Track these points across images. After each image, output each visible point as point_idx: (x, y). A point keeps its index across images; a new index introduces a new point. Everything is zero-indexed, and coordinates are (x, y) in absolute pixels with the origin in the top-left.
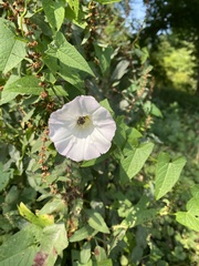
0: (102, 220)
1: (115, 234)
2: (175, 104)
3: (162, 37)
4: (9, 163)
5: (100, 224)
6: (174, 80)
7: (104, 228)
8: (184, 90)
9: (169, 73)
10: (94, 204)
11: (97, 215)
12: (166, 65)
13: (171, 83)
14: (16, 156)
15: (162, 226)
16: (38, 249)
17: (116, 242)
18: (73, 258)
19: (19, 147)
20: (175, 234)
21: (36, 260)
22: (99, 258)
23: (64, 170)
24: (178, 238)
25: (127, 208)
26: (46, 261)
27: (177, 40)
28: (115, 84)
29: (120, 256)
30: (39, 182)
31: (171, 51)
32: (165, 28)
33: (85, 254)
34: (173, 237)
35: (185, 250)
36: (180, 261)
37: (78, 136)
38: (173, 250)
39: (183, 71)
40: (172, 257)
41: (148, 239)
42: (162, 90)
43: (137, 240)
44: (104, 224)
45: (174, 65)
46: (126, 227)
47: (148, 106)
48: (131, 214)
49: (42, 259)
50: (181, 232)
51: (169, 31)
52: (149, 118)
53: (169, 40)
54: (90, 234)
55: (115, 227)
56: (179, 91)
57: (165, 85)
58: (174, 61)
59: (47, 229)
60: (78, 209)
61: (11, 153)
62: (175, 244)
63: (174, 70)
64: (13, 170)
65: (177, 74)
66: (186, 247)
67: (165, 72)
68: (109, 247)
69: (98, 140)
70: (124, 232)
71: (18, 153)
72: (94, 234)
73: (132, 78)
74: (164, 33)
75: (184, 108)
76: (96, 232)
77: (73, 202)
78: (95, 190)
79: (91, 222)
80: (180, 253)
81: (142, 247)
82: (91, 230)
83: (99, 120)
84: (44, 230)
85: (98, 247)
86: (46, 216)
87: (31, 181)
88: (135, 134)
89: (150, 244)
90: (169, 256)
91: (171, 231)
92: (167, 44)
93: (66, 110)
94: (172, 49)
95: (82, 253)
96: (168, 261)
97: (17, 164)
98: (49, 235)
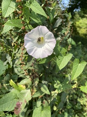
0: (47, 88)
1: (52, 95)
2: (80, 43)
3: (76, 12)
4: (6, 62)
5: (46, 90)
6: (80, 32)
7: (47, 92)
8: (84, 37)
9: (78, 29)
10: (43, 82)
11: (45, 86)
12: (77, 25)
13: (78, 33)
14: (9, 59)
15: (72, 94)
16: (18, 100)
17: (53, 98)
18: (33, 105)
19: (11, 55)
20: (77, 98)
21: (17, 105)
22: (45, 105)
23: (31, 65)
24: (79, 100)
25: (58, 84)
26: (22, 105)
27: (82, 14)
28: (55, 30)
29: (53, 106)
30: (19, 71)
31: (79, 19)
32: (78, 8)
33: (39, 103)
34: (76, 99)
35: (81, 105)
36: (79, 110)
37: (38, 47)
38: (76, 105)
39: (84, 28)
40: (76, 108)
41: (67, 98)
42: (75, 36)
43: (61, 99)
44: (48, 90)
45: (80, 25)
46: (57, 92)
47: (70, 40)
48: (60, 87)
49: (20, 105)
50: (80, 98)
51: (79, 10)
52: (70, 46)
53: (79, 14)
54: (41, 94)
55: (52, 92)
56: (82, 37)
57: (76, 34)
58: (81, 23)
59: (22, 91)
60: (36, 82)
61: (7, 57)
62: (77, 102)
63: (80, 28)
64: (7, 65)
65: (82, 30)
66: (82, 104)
67: (76, 29)
68: (49, 101)
69: (47, 49)
70: (56, 94)
71: (10, 57)
72: (43, 95)
73: (63, 27)
74: (77, 10)
75: (84, 45)
76: (44, 94)
77: (34, 80)
78: (44, 76)
79: (42, 89)
80: (79, 106)
81: (63, 102)
82: (42, 93)
83: (48, 39)
84: (21, 92)
85: (45, 101)
86: (22, 86)
87: (16, 70)
88: (64, 50)
89: (68, 100)
90: (74, 107)
91: (76, 97)
92: (78, 16)
93: (32, 33)
94: (80, 18)
95: (37, 103)
96: (74, 109)
97: (10, 62)
98: (23, 94)
